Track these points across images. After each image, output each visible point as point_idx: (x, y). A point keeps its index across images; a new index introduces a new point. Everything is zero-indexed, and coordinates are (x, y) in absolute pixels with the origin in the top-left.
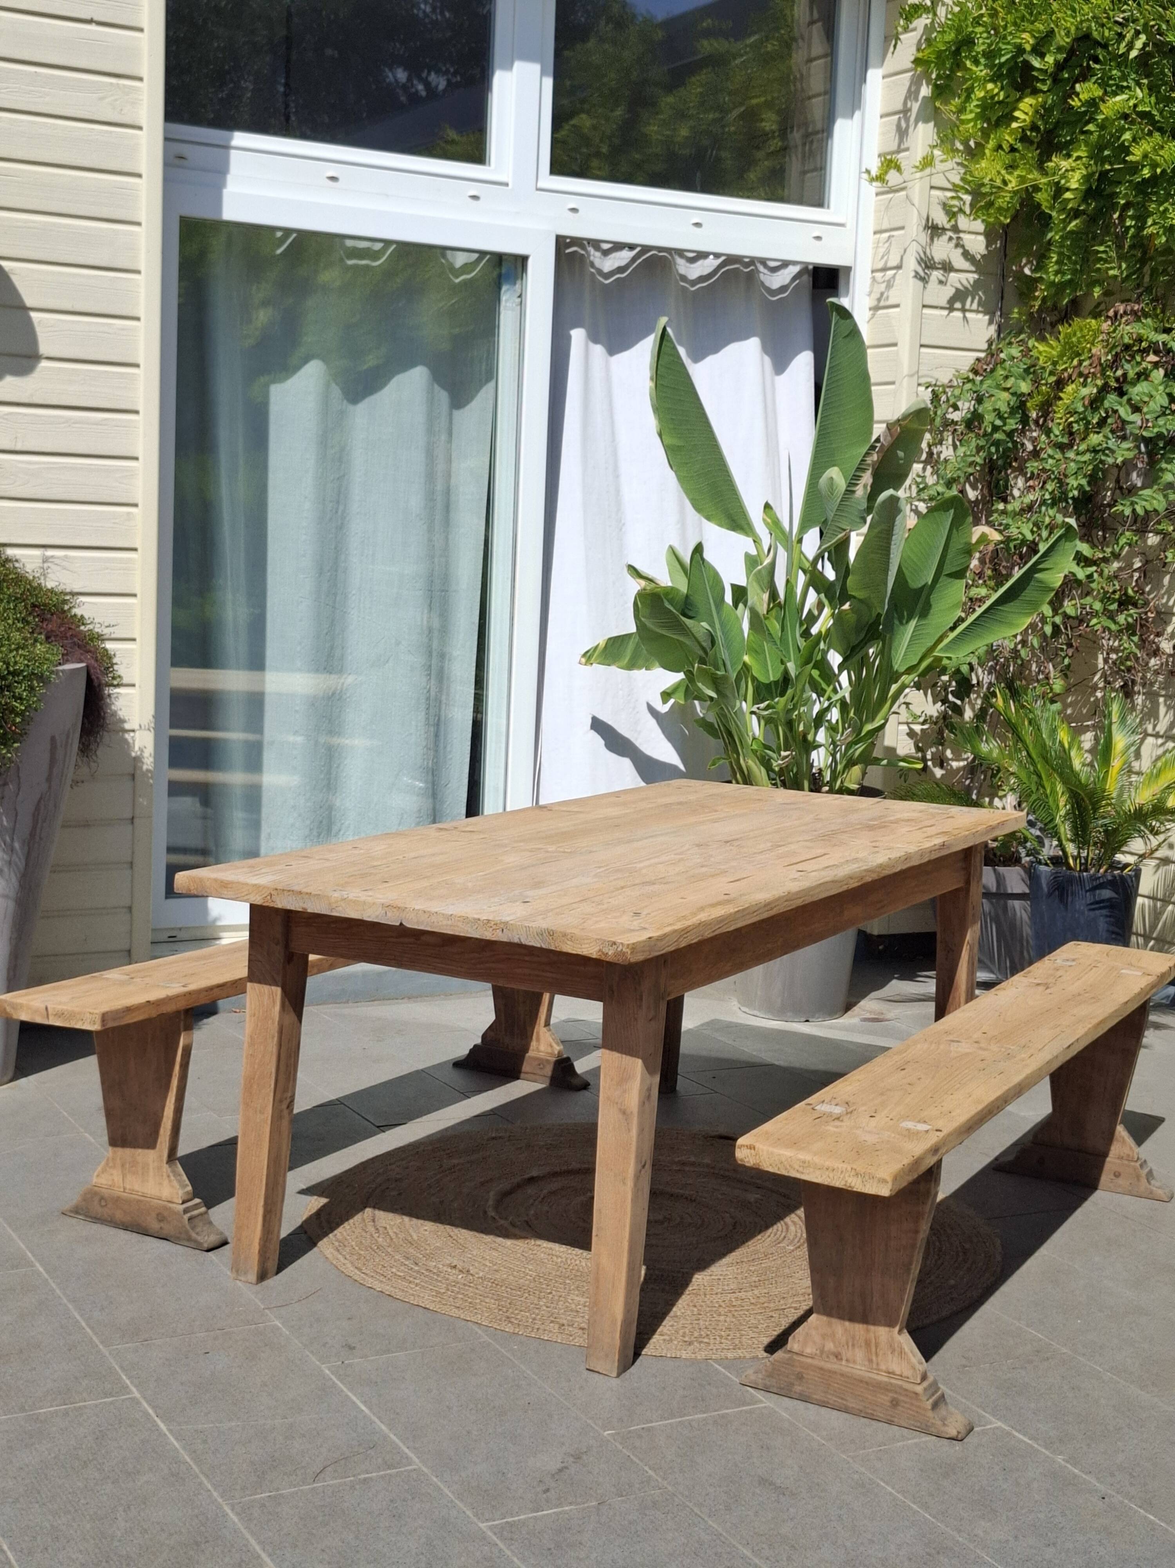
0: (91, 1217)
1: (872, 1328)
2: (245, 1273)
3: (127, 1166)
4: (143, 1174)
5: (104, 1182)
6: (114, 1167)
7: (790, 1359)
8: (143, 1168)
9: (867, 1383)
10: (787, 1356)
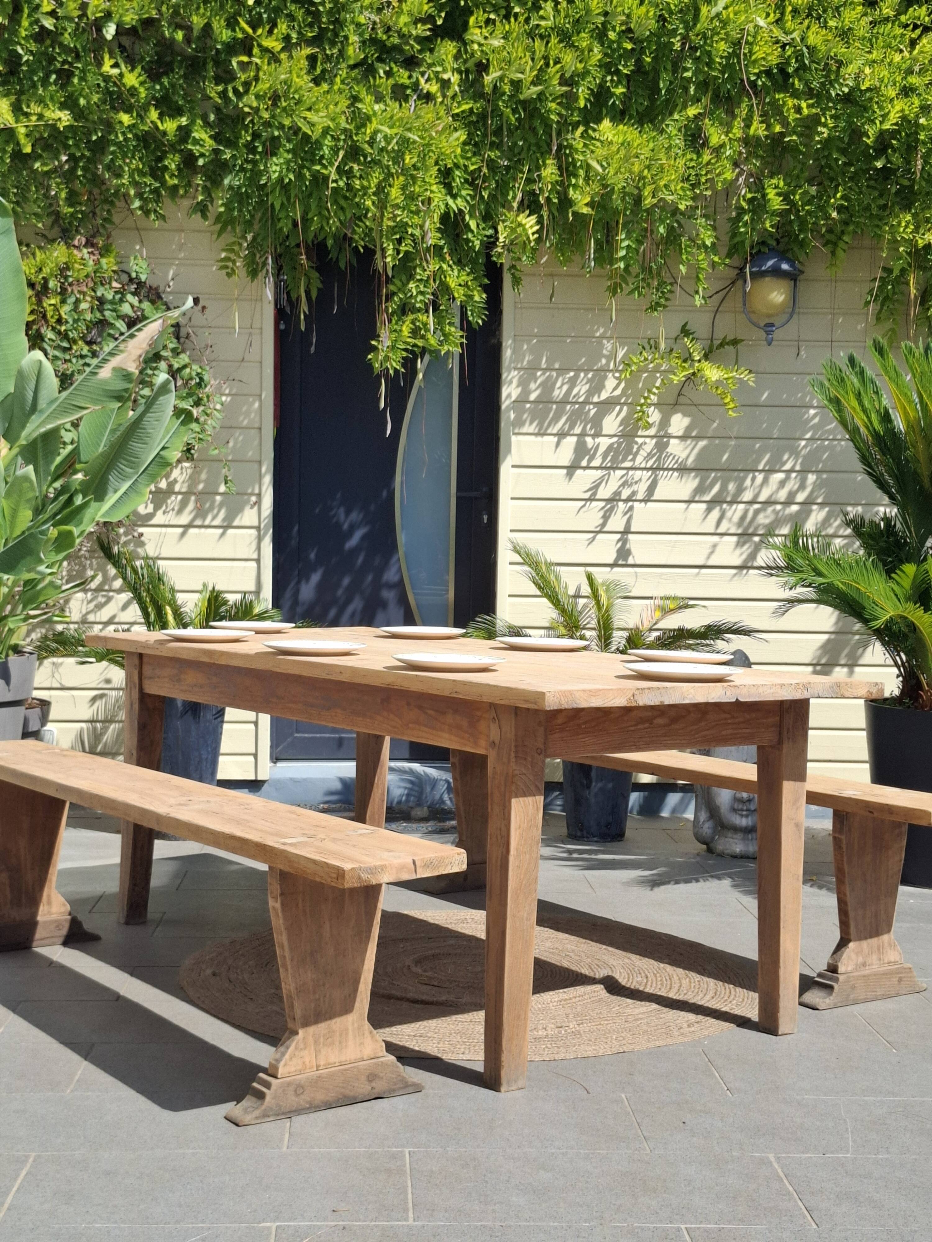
0: (283, 1114)
1: (881, 937)
2: (516, 1081)
3: (322, 1040)
4: (340, 1042)
5: (293, 1069)
6: (305, 1048)
7: (848, 977)
8: (341, 1035)
9: (886, 974)
10: (845, 976)
